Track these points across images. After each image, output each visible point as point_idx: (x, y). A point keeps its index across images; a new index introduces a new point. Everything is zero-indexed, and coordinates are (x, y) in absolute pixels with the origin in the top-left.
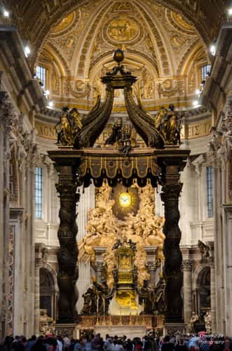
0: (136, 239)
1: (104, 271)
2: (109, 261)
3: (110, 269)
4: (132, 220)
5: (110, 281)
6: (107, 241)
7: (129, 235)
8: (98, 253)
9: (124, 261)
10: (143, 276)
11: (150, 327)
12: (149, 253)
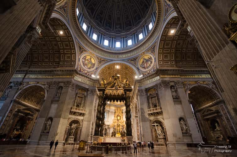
0: (120, 124)
1: (115, 129)
2: (116, 127)
3: (116, 129)
4: (120, 121)
5: (116, 131)
6: (116, 124)
7: (119, 123)
8: (114, 126)
9: (118, 127)
10: (121, 130)
11: (122, 139)
12: (122, 126)
